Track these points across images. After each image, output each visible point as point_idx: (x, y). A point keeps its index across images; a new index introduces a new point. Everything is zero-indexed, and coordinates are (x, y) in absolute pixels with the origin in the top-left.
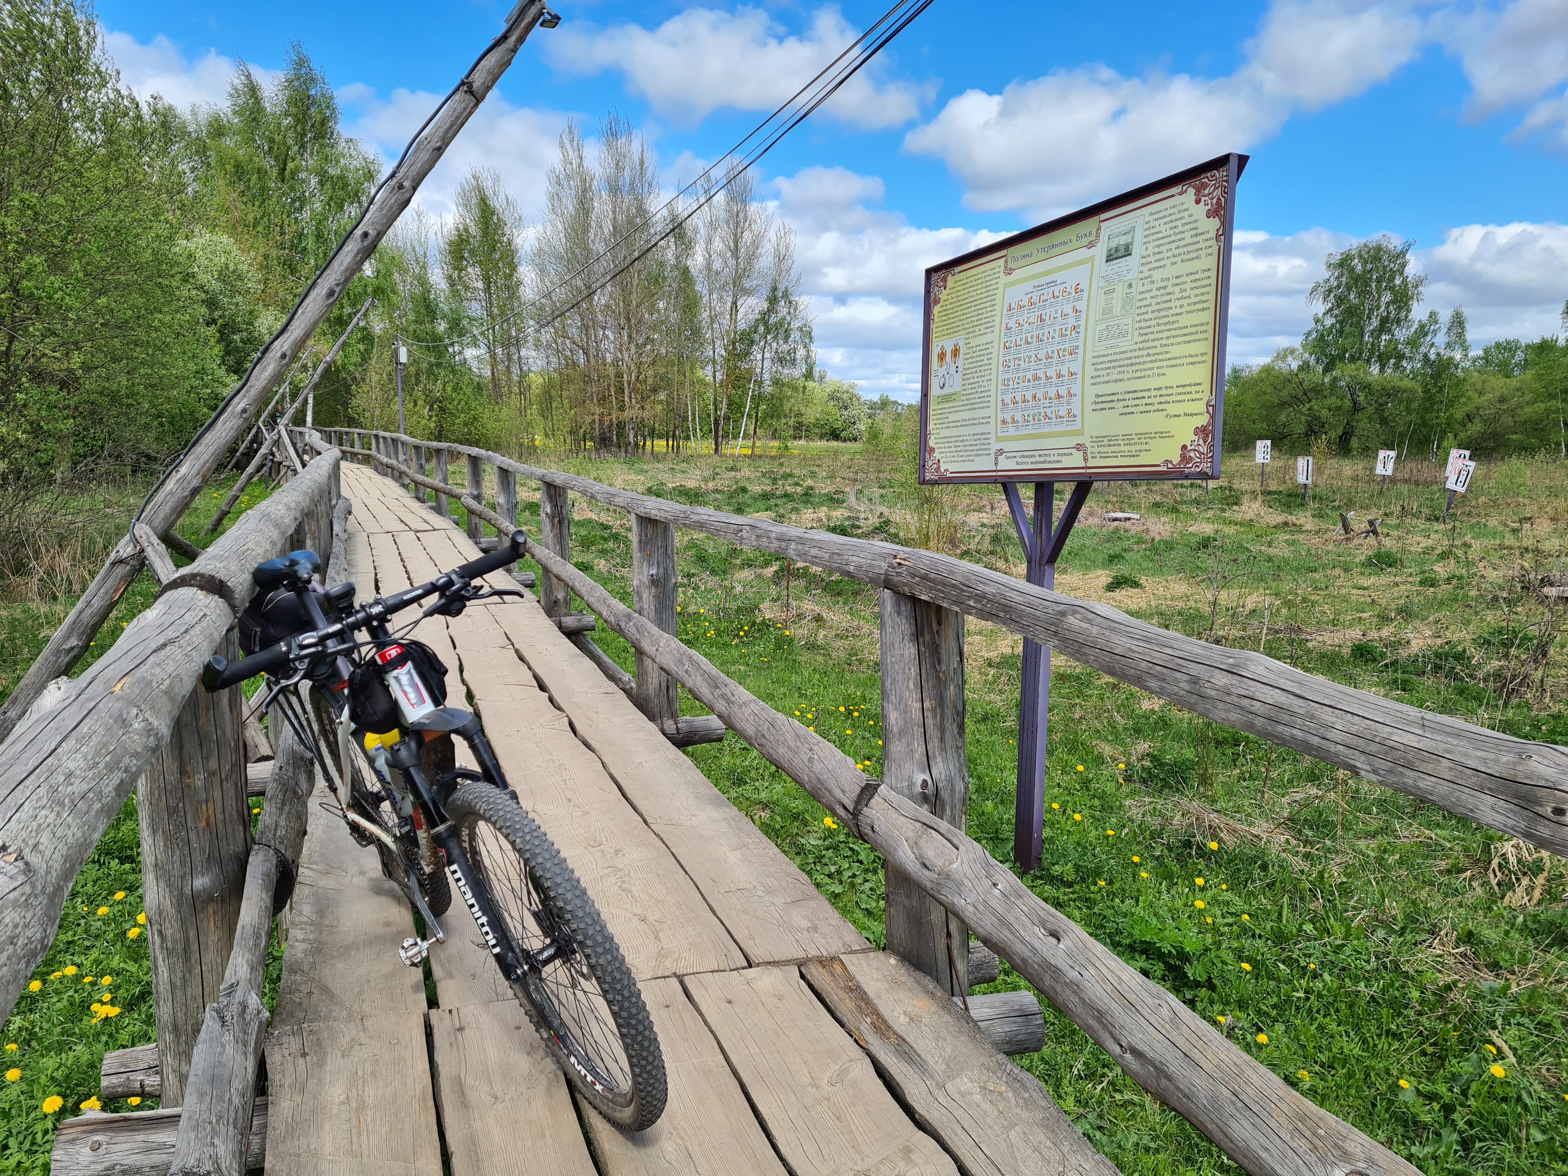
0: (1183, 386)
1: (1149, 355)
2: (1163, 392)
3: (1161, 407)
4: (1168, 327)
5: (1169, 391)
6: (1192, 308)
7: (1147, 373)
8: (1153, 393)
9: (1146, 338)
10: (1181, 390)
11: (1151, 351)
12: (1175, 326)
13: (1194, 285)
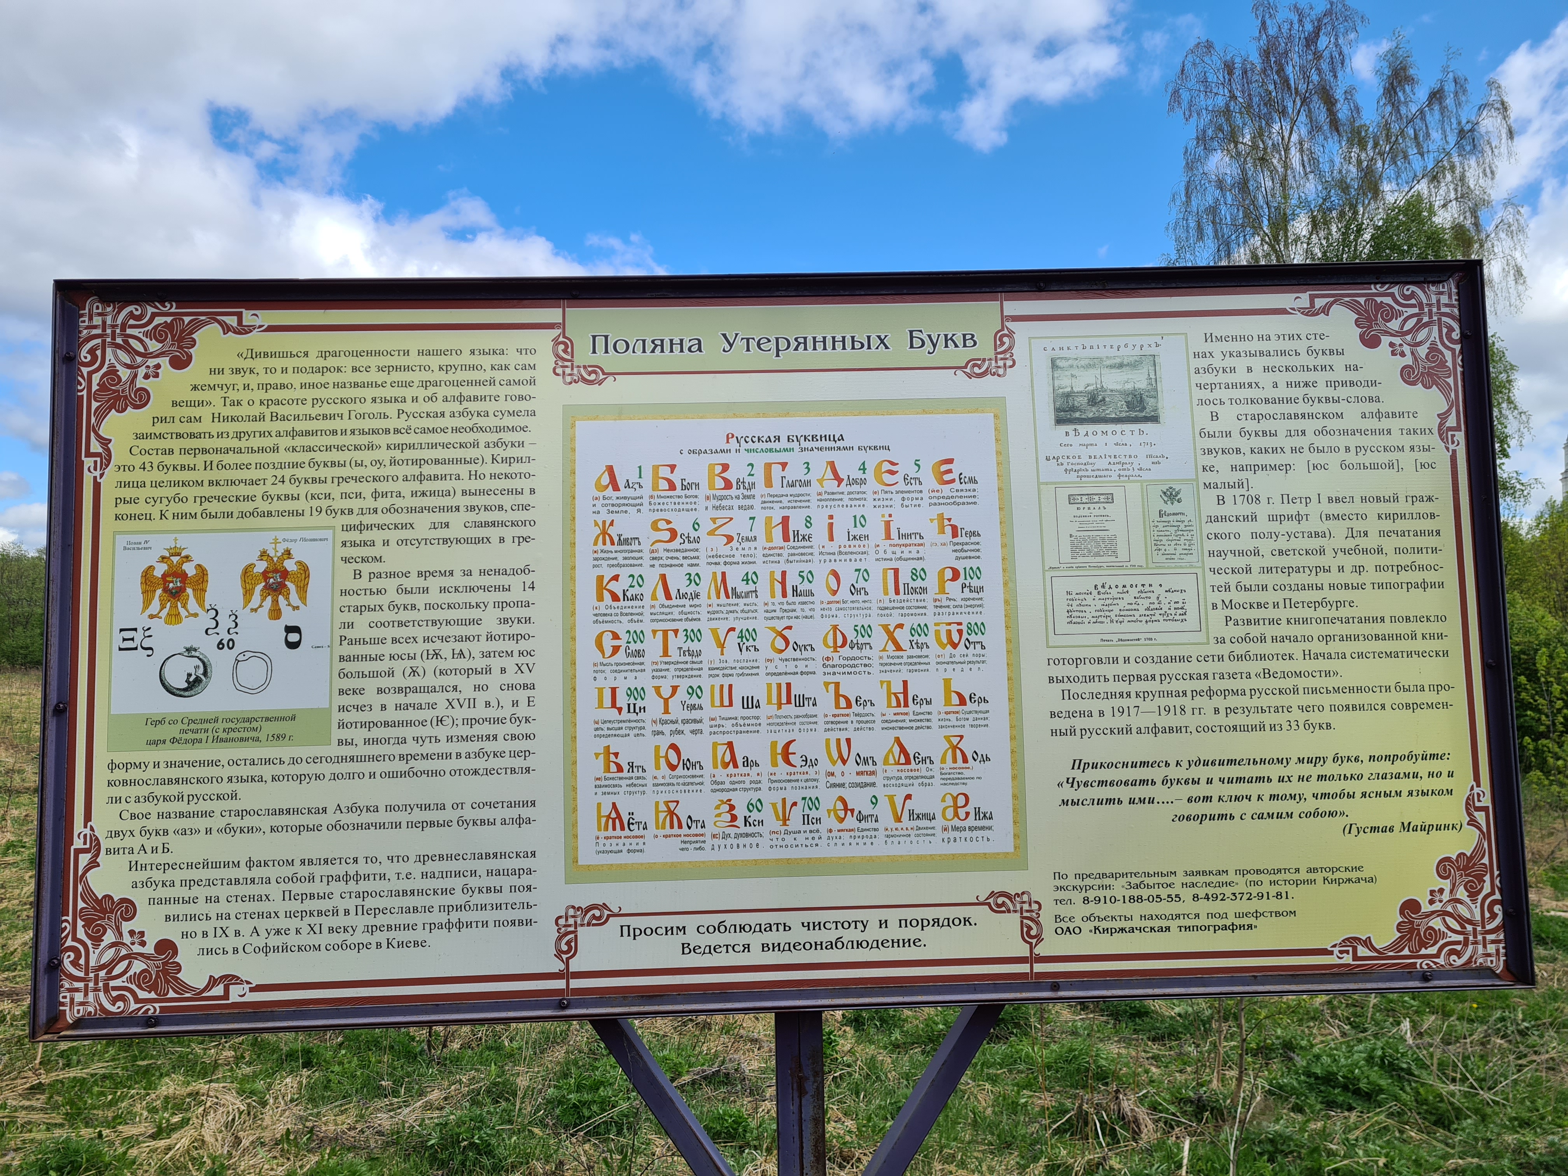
0: (1392, 758)
1: (1267, 674)
2: (1330, 768)
3: (1326, 805)
4: (1322, 612)
5: (1349, 768)
6: (1390, 577)
7: (1269, 719)
8: (1295, 770)
9: (1255, 631)
10: (1385, 767)
11: (1274, 666)
12: (1344, 612)
13: (1387, 525)
